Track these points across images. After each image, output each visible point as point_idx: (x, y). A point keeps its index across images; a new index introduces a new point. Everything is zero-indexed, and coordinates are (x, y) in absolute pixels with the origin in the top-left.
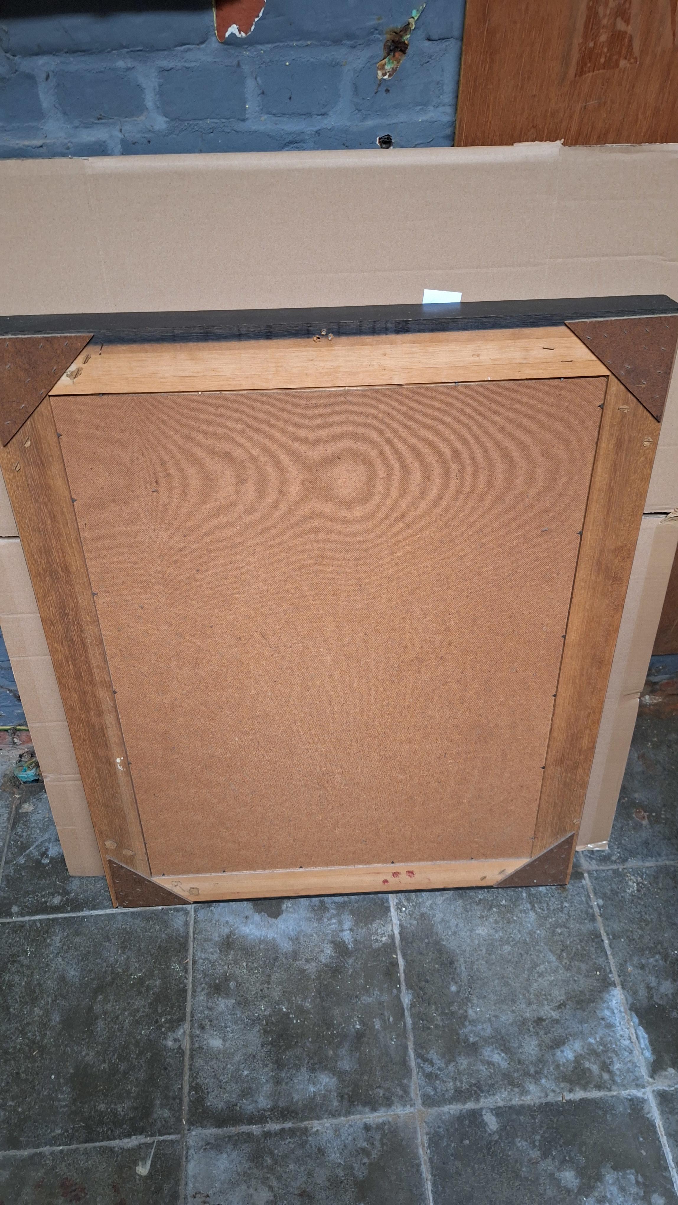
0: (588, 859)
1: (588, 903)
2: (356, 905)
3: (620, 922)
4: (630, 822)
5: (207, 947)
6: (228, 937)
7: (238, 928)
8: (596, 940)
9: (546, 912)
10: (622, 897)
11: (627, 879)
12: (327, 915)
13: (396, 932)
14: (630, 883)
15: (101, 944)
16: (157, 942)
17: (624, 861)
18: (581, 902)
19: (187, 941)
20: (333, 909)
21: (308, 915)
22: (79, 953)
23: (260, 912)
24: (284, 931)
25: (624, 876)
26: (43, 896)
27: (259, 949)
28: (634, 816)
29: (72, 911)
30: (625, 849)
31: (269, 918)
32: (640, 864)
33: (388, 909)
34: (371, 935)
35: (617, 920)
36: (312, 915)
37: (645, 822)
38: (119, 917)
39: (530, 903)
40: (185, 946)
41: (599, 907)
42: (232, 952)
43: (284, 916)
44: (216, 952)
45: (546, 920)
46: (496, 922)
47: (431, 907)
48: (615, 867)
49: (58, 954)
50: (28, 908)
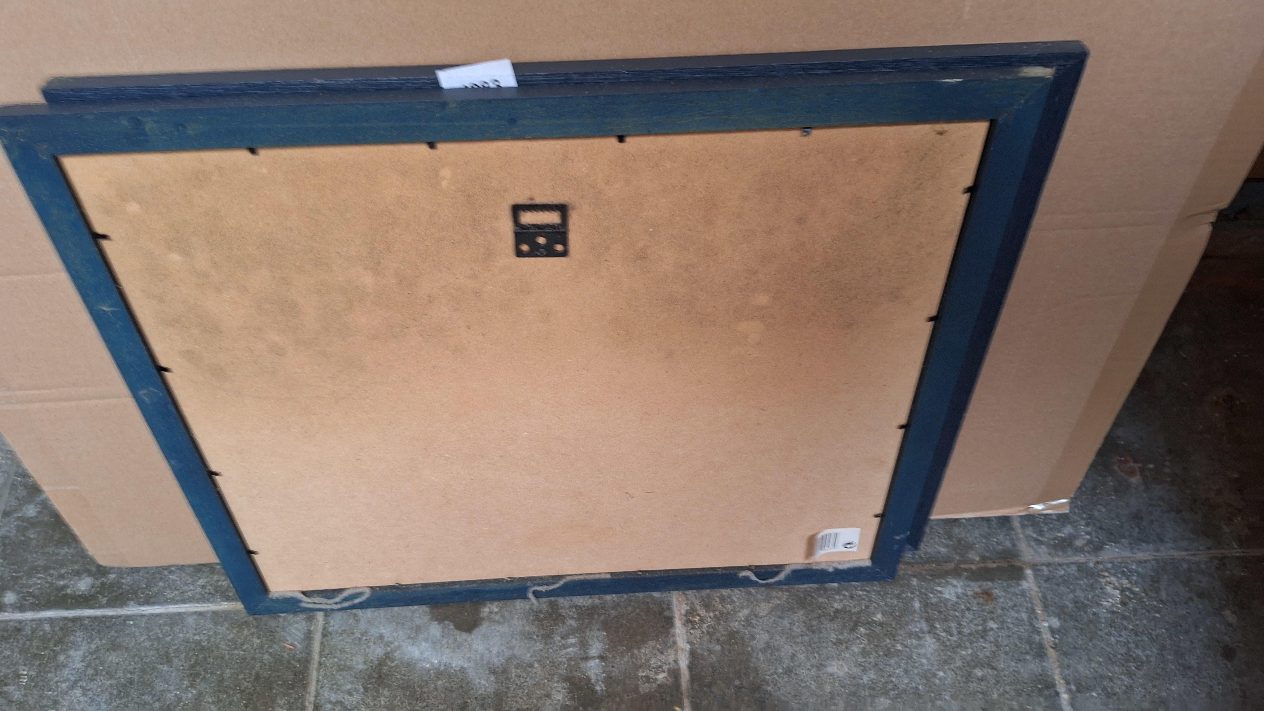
0: (1033, 544)
1: (1031, 624)
2: (613, 613)
3: (1090, 660)
4: (1109, 479)
5: (341, 682)
6: (381, 663)
7: (399, 647)
8: (1046, 692)
9: (955, 638)
10: (1094, 614)
11: (1103, 580)
12: (562, 629)
13: (684, 664)
14: (1109, 589)
15: (154, 668)
16: (253, 667)
17: (1098, 548)
18: (1019, 622)
19: (306, 668)
20: (572, 618)
21: (527, 628)
22: (113, 682)
23: (440, 620)
24: (482, 656)
25: (1099, 576)
26: (62, 577)
27: (436, 688)
28: (1116, 468)
29: (109, 605)
30: (1101, 528)
31: (457, 632)
32: (1127, 553)
33: (669, 622)
34: (637, 668)
35: (1086, 657)
36: (534, 629)
37: (1135, 480)
38: (190, 620)
39: (927, 620)
40: (304, 678)
41: (1052, 631)
42: (386, 692)
43: (484, 628)
44: (356, 690)
45: (955, 653)
46: (865, 653)
47: (748, 622)
48: (1081, 558)
49: (76, 682)
50: (33, 596)
